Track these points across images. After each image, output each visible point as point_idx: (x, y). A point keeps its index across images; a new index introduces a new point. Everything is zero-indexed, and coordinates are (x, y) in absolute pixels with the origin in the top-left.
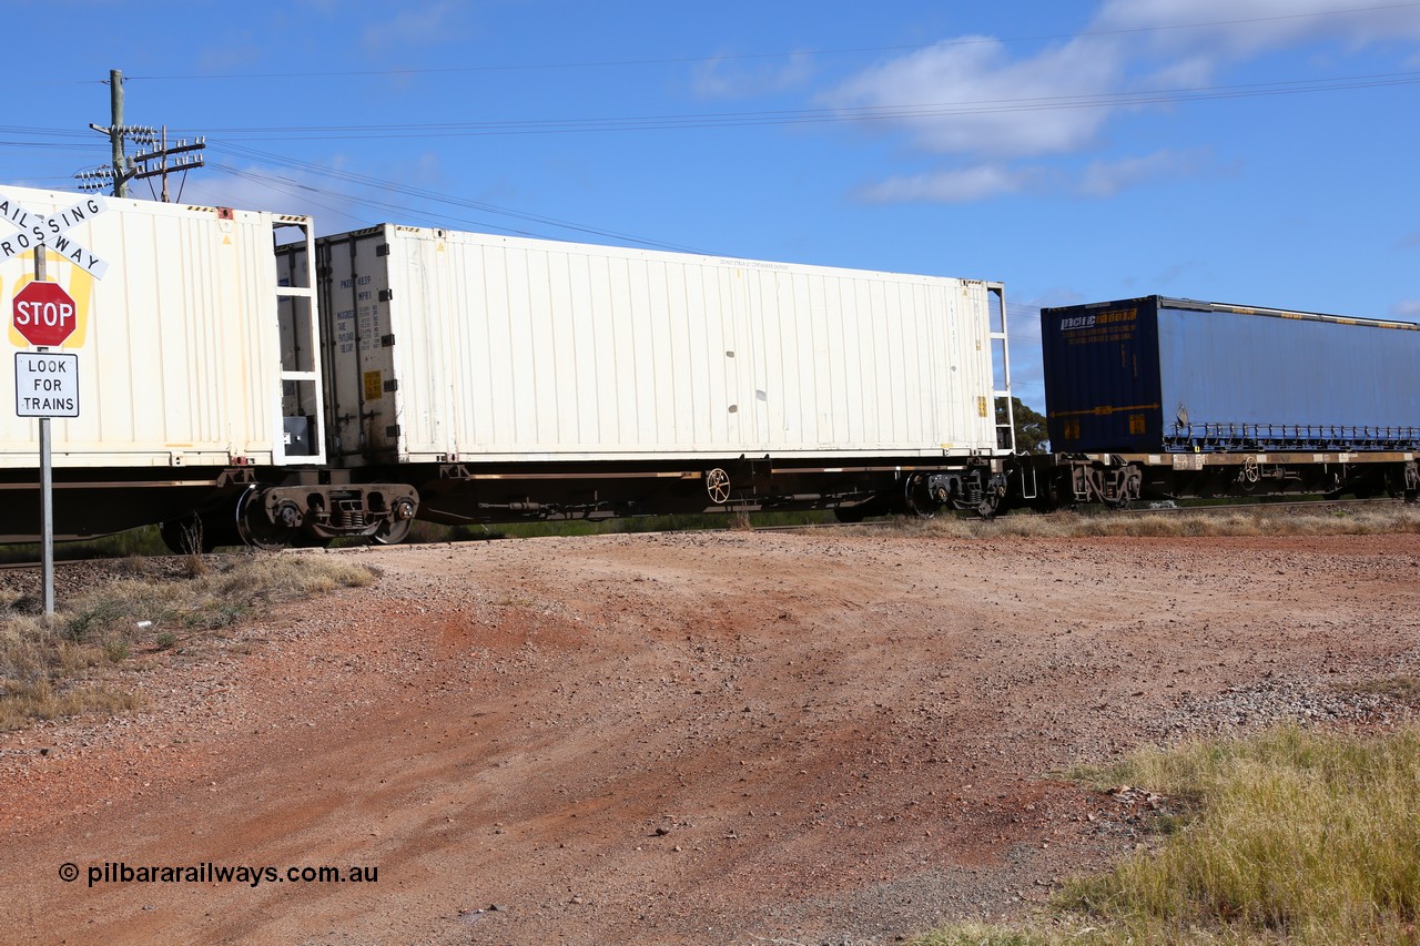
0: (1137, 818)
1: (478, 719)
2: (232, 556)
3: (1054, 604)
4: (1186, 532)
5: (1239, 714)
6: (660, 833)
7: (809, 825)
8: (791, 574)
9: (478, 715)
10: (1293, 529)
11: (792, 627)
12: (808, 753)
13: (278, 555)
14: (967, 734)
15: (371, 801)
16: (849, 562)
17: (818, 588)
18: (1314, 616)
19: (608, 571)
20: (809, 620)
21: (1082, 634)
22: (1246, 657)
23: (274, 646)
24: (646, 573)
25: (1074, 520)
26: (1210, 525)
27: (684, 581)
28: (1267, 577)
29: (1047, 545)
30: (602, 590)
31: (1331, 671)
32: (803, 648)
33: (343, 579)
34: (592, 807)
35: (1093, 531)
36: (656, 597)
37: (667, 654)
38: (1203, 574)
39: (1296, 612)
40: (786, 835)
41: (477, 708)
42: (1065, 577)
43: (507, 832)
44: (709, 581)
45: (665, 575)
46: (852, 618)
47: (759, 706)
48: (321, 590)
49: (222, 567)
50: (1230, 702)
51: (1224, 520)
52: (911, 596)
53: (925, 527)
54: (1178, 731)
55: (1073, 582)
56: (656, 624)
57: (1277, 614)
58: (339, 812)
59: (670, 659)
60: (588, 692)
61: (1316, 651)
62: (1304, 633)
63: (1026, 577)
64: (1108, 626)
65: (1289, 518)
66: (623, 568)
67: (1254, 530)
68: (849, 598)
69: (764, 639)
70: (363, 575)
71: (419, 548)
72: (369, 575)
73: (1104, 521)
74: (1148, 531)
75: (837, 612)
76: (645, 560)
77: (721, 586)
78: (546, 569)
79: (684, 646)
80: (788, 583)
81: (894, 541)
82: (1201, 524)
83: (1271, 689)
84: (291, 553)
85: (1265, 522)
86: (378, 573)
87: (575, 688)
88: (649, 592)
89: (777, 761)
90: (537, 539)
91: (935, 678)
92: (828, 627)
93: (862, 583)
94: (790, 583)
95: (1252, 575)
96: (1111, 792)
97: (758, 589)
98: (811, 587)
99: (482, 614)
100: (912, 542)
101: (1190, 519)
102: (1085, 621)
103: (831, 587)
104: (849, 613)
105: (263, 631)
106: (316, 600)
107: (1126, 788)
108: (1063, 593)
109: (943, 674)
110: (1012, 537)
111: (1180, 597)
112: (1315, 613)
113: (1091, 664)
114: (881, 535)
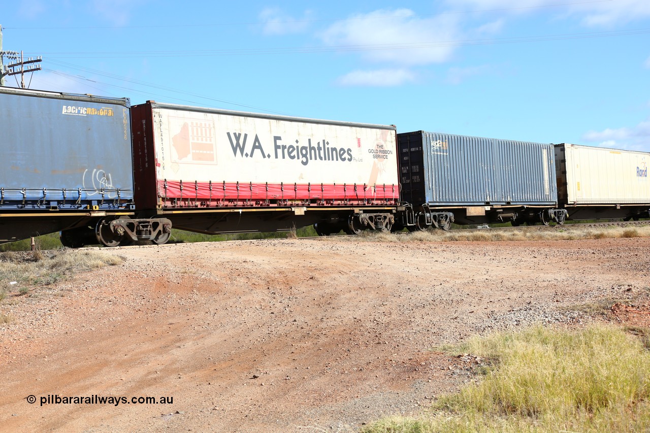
0: (471, 368)
1: (171, 326)
2: (55, 252)
3: (434, 271)
4: (493, 239)
5: (516, 321)
6: (255, 377)
7: (323, 373)
8: (315, 259)
9: (171, 324)
10: (541, 237)
11: (316, 283)
12: (323, 340)
13: (76, 251)
14: (395, 331)
15: (121, 364)
16: (342, 253)
17: (328, 265)
18: (550, 277)
19: (231, 257)
20: (324, 279)
21: (447, 285)
22: (520, 295)
23: (75, 293)
24: (249, 258)
25: (443, 234)
26: (504, 236)
27: (266, 262)
28: (529, 259)
29: (431, 245)
30: (228, 266)
31: (557, 301)
32: (321, 292)
33: (107, 262)
34: (224, 366)
35: (452, 239)
36: (253, 269)
37: (259, 295)
38: (500, 258)
39: (542, 275)
40: (313, 378)
41: (170, 321)
42: (439, 260)
43: (184, 377)
44: (277, 262)
45: (258, 259)
46: (343, 279)
47: (300, 319)
48: (97, 267)
49: (50, 256)
50: (512, 315)
51: (510, 233)
52: (370, 268)
53: (376, 237)
54: (489, 328)
55: (443, 262)
56: (253, 282)
57: (534, 275)
58: (106, 369)
59: (259, 298)
60: (222, 313)
61: (551, 292)
62: (545, 284)
63: (422, 259)
64: (458, 281)
65: (539, 233)
66: (238, 256)
67: (523, 238)
68: (341, 269)
69: (303, 289)
70: (117, 260)
71: (143, 247)
72: (120, 259)
73: (457, 234)
74: (477, 239)
75: (336, 276)
76: (248, 252)
77: (283, 264)
78: (202, 257)
79: (266, 292)
80: (314, 262)
81: (362, 243)
82: (500, 235)
83: (530, 309)
84: (83, 250)
85: (528, 234)
86: (124, 259)
87: (216, 311)
88: (250, 267)
89: (309, 344)
90: (200, 243)
91: (380, 306)
92: (332, 283)
93: (349, 263)
94: (315, 263)
95: (523, 258)
96: (459, 357)
97: (300, 266)
98: (324, 265)
99: (173, 278)
100: (370, 244)
101: (495, 233)
102: (448, 279)
103: (333, 264)
104: (341, 276)
105: (70, 286)
106: (95, 271)
107: (466, 354)
108: (438, 267)
109: (384, 304)
110: (416, 241)
111: (490, 269)
112: (550, 275)
113: (451, 299)
114: (356, 241)
